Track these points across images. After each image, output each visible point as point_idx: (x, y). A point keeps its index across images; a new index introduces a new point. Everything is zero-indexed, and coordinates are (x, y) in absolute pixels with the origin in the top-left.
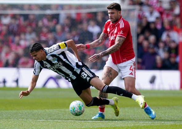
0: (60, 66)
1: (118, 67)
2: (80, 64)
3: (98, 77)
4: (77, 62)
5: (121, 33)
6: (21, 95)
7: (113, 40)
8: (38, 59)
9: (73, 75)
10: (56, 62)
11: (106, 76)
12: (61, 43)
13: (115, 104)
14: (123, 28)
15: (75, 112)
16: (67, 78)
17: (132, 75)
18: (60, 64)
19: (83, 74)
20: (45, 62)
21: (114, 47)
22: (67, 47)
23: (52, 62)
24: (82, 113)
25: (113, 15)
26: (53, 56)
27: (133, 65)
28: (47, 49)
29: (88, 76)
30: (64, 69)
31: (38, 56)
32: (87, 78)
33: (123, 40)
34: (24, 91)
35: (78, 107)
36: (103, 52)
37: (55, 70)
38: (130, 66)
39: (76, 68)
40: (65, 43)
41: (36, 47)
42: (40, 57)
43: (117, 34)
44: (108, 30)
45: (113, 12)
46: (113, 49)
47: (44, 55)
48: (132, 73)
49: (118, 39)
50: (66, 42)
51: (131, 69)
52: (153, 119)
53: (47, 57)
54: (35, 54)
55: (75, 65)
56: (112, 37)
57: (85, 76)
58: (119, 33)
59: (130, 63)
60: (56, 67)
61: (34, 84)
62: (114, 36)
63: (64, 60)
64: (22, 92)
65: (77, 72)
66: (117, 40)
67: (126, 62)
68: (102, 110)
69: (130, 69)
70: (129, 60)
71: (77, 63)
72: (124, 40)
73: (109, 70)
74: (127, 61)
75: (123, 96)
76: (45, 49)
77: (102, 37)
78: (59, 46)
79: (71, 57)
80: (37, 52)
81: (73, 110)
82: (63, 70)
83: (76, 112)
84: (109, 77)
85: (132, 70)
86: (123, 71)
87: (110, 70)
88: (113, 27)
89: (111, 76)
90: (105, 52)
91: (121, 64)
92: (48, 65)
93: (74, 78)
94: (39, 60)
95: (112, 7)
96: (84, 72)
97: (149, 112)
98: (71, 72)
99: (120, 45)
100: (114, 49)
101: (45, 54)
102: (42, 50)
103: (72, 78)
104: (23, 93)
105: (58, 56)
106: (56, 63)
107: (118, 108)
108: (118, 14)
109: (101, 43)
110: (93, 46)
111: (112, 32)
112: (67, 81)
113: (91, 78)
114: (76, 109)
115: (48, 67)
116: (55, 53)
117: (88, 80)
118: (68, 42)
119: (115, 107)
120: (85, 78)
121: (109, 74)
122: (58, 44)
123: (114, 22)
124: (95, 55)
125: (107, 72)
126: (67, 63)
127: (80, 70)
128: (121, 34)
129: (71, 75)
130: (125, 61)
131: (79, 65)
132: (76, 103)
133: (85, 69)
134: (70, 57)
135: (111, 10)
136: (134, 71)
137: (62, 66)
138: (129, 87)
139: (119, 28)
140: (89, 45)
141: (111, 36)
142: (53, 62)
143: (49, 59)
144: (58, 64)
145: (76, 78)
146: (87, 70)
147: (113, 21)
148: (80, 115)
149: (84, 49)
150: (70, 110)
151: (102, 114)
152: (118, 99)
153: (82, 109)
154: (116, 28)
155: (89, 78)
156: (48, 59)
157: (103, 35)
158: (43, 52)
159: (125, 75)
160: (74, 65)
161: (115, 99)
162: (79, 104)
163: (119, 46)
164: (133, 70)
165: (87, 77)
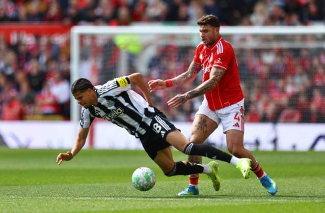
0: (119, 114)
1: (217, 115)
2: (152, 110)
3: (180, 130)
4: (146, 107)
5: (219, 62)
6: (59, 159)
7: (207, 72)
8: (85, 103)
9: (140, 128)
10: (113, 107)
11: (198, 129)
12: (121, 78)
13: (213, 173)
14: (221, 54)
15: (140, 184)
16: (133, 132)
17: (239, 126)
18: (119, 111)
19: (156, 126)
20: (96, 108)
21: (207, 84)
22: (130, 85)
23: (107, 108)
24: (151, 187)
25: (207, 34)
26: (108, 98)
27: (239, 111)
28: (98, 87)
29: (163, 129)
30: (126, 118)
31: (84, 99)
32: (162, 132)
33: (221, 73)
34: (64, 154)
35: (144, 177)
36: (190, 92)
37: (113, 120)
38: (235, 113)
39: (144, 116)
40: (127, 79)
41: (81, 84)
42: (88, 100)
43: (212, 63)
44: (201, 57)
45: (206, 30)
46: (206, 87)
47: (94, 96)
48: (237, 123)
49: (214, 71)
50: (129, 77)
51: (237, 117)
52: (273, 194)
53: (99, 100)
54: (80, 96)
55: (144, 112)
56: (207, 68)
57: (158, 129)
58: (215, 62)
59: (235, 108)
60: (113, 115)
61: (82, 141)
62: (209, 67)
63: (126, 104)
64: (60, 154)
65: (146, 122)
66: (213, 73)
67: (229, 107)
68: (194, 181)
69: (235, 118)
70: (233, 104)
71: (146, 110)
72: (223, 73)
73: (202, 120)
74: (231, 105)
75: (217, 159)
76: (96, 87)
77: (192, 69)
78: (117, 82)
79: (136, 99)
80: (83, 92)
81: (137, 182)
82: (125, 120)
83: (142, 185)
84: (202, 131)
85: (238, 119)
86: (225, 120)
87: (204, 120)
88: (208, 53)
89: (205, 128)
90: (194, 91)
91: (221, 109)
92: (102, 113)
93: (143, 132)
94: (86, 105)
95: (204, 21)
96: (158, 123)
97: (267, 184)
98: (137, 123)
99: (217, 80)
100: (208, 87)
101: (96, 96)
102: (91, 89)
103: (140, 132)
104: (62, 156)
105: (116, 99)
106: (113, 110)
107: (218, 177)
108: (214, 33)
109: (191, 77)
110: (178, 82)
111: (206, 61)
112: (134, 136)
113: (167, 132)
114: (141, 180)
115: (102, 116)
116: (110, 94)
117: (163, 135)
118: (132, 77)
119: (213, 176)
120: (158, 132)
121: (203, 125)
122: (115, 80)
123: (209, 44)
124: (178, 96)
125: (199, 123)
126: (130, 109)
127: (151, 120)
128: (219, 64)
129: (138, 128)
130: (228, 105)
131: (149, 112)
132: (142, 171)
133: (159, 118)
134: (134, 100)
135: (203, 26)
136: (241, 121)
137: (123, 114)
138: (233, 146)
139: (215, 54)
140: (172, 81)
141: (205, 66)
142: (109, 108)
143: (102, 104)
144: (117, 111)
145: (145, 132)
146: (163, 119)
147: (206, 43)
148: (147, 189)
149: (163, 87)
150: (133, 182)
151: (194, 187)
152: (217, 164)
153: (151, 180)
154: (212, 54)
155: (164, 132)
156: (100, 103)
157: (194, 65)
158: (92, 92)
159: (227, 127)
160: (141, 112)
161: (212, 164)
162: (147, 173)
163: (216, 82)
164: (240, 118)
165: (161, 130)
